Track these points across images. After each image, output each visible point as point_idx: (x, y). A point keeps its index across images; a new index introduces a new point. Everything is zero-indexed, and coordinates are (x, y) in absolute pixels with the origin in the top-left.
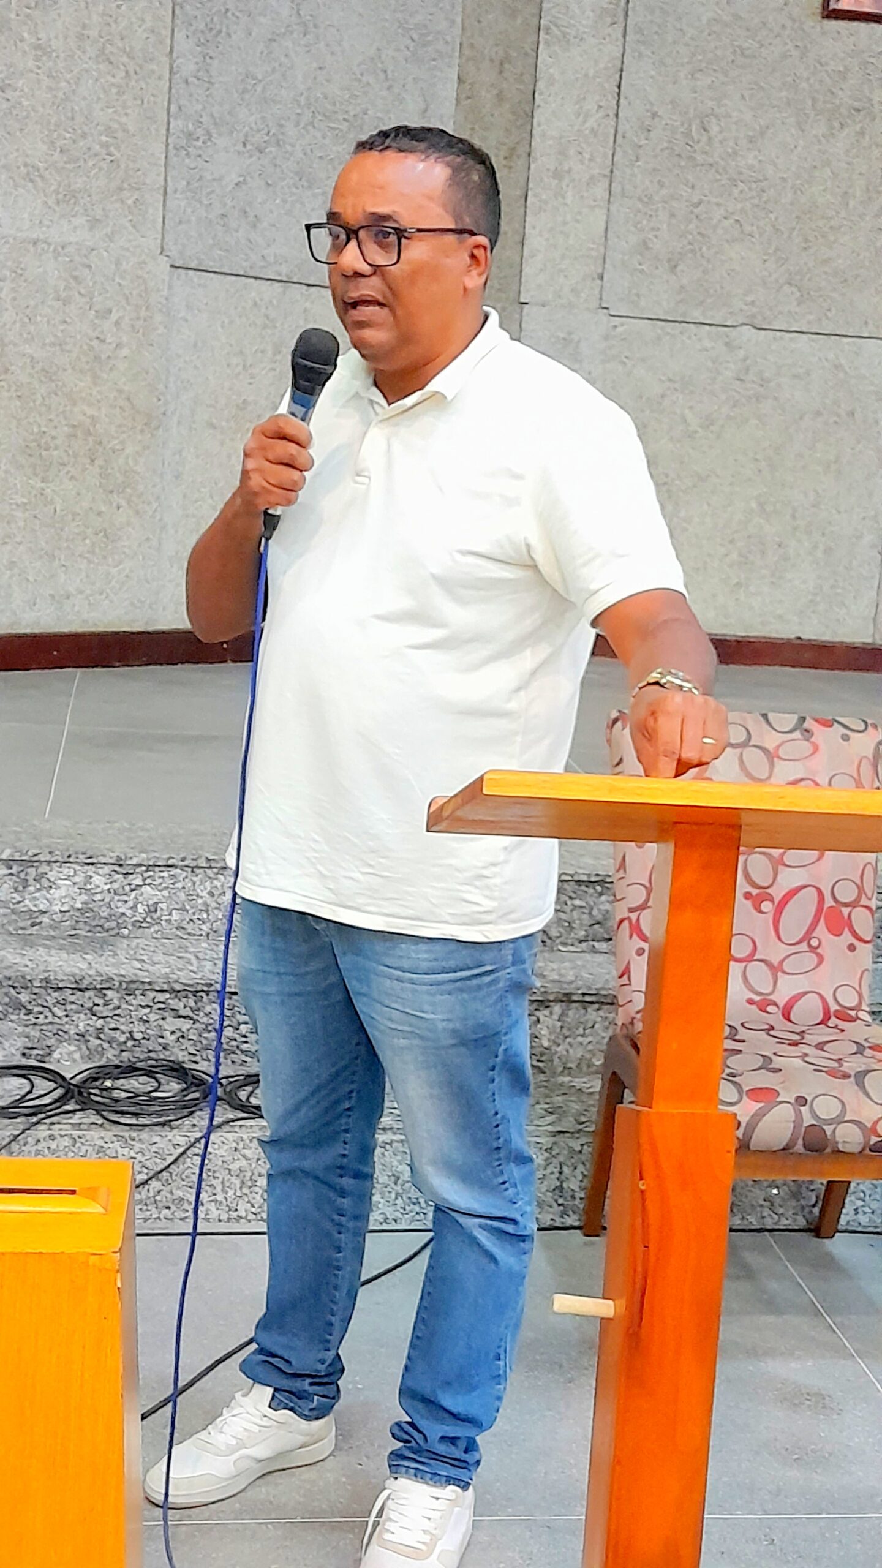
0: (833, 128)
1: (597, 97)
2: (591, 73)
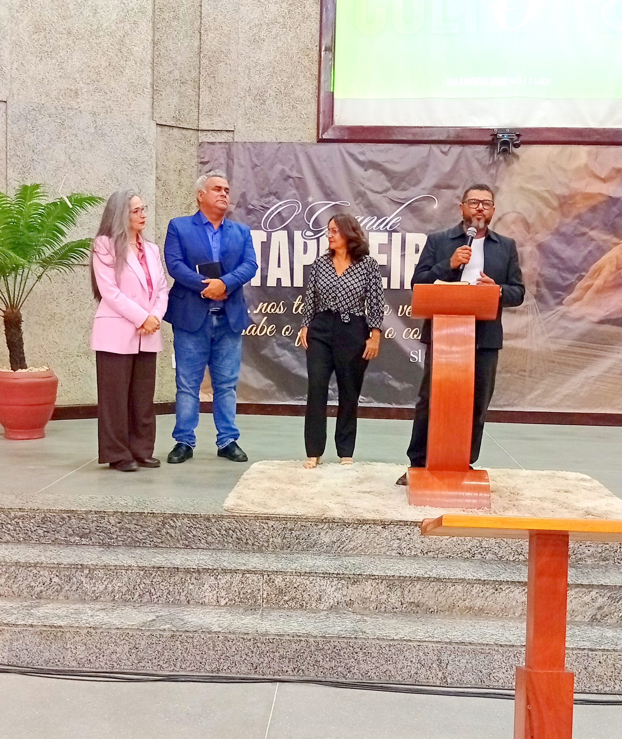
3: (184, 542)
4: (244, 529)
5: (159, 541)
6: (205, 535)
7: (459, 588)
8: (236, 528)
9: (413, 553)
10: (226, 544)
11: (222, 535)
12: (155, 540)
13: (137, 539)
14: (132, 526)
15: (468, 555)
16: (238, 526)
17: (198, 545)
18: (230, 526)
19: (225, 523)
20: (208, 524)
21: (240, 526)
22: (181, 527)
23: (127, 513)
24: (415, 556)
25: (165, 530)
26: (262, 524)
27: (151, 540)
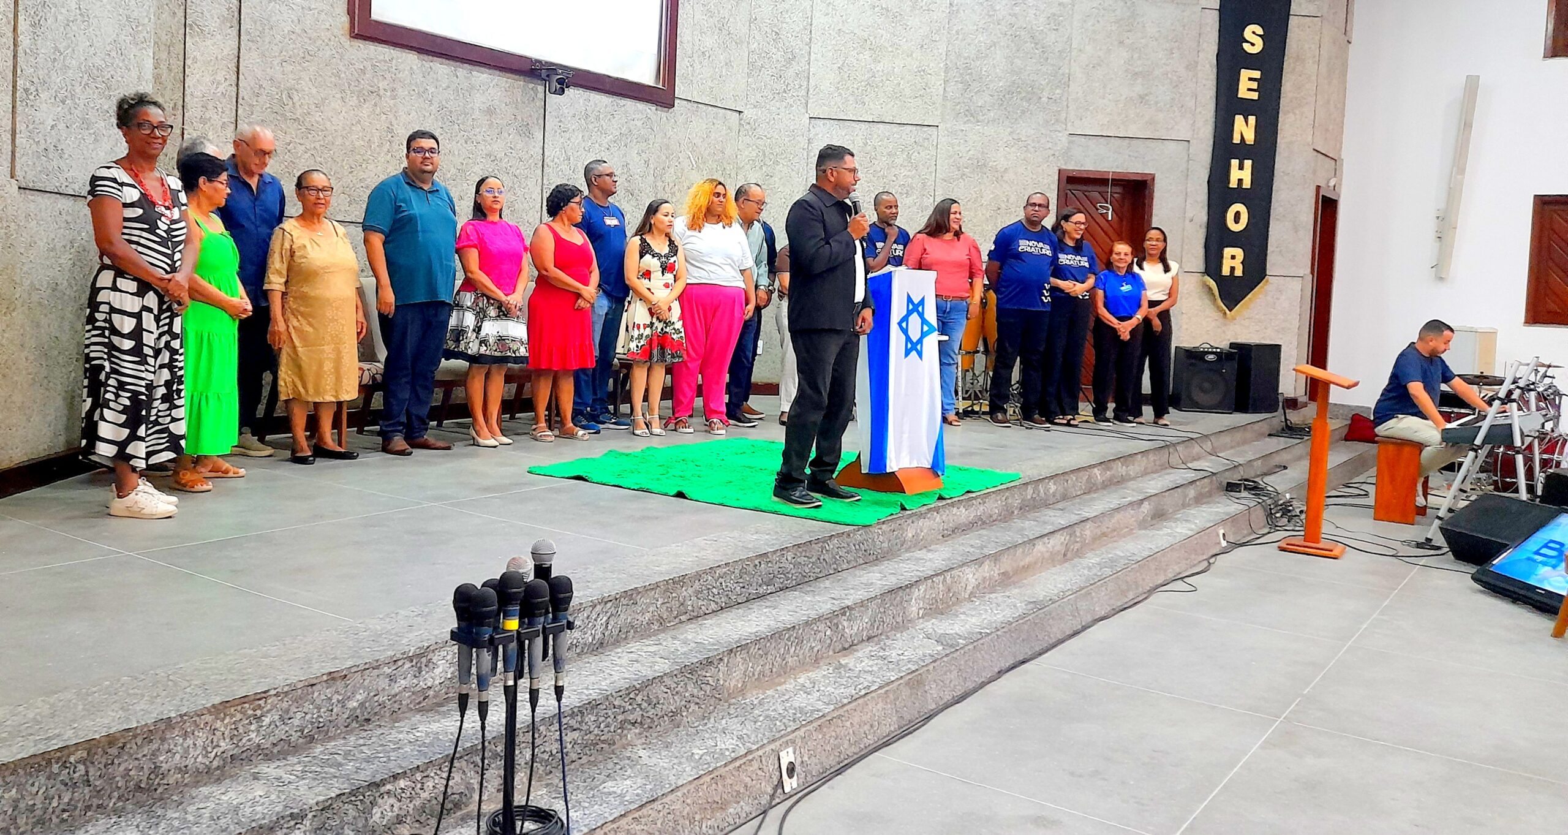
0: (360, 101)
1: (224, 73)
2: (220, 57)
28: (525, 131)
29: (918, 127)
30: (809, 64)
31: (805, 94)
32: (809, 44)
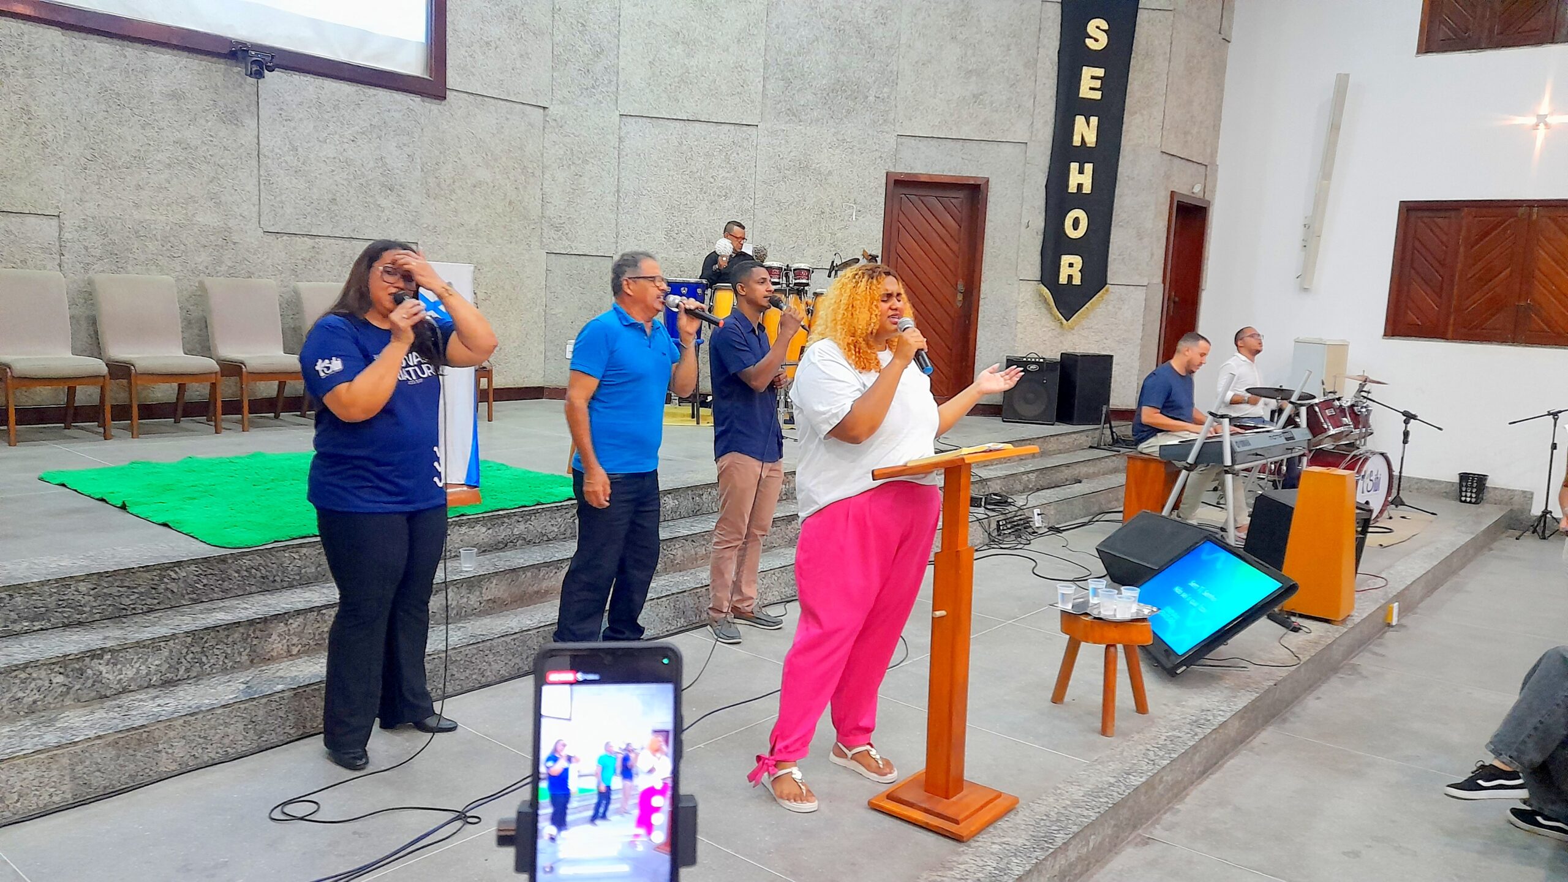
3: (191, 596)
4: (270, 564)
5: (156, 601)
6: (220, 582)
7: (529, 574)
8: (260, 564)
9: (453, 554)
10: (247, 588)
11: (242, 577)
12: (149, 601)
13: (123, 606)
14: (114, 590)
15: (502, 546)
16: (261, 562)
17: (211, 596)
18: (252, 565)
19: (246, 562)
20: (222, 566)
21: (264, 561)
22: (186, 578)
23: (107, 572)
24: (455, 556)
25: (163, 586)
26: (292, 554)
27: (144, 602)
28: (231, 118)
29: (737, 127)
30: (618, 58)
31: (615, 90)
32: (617, 37)
